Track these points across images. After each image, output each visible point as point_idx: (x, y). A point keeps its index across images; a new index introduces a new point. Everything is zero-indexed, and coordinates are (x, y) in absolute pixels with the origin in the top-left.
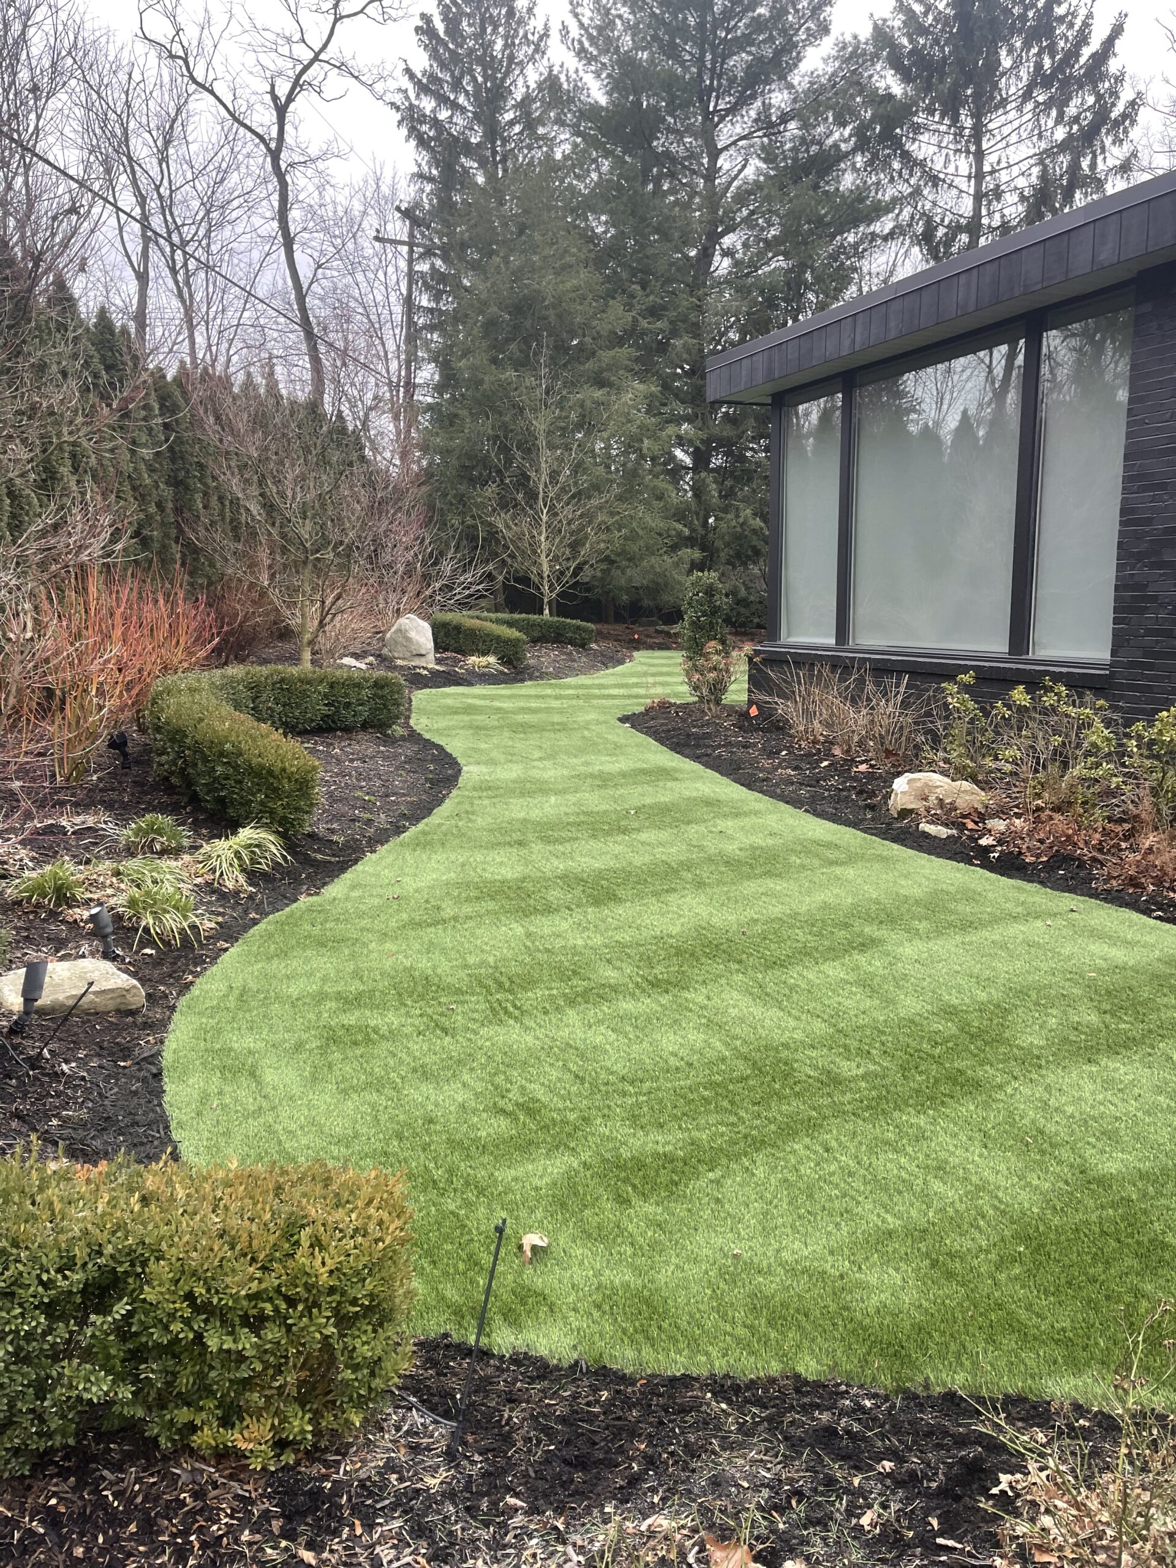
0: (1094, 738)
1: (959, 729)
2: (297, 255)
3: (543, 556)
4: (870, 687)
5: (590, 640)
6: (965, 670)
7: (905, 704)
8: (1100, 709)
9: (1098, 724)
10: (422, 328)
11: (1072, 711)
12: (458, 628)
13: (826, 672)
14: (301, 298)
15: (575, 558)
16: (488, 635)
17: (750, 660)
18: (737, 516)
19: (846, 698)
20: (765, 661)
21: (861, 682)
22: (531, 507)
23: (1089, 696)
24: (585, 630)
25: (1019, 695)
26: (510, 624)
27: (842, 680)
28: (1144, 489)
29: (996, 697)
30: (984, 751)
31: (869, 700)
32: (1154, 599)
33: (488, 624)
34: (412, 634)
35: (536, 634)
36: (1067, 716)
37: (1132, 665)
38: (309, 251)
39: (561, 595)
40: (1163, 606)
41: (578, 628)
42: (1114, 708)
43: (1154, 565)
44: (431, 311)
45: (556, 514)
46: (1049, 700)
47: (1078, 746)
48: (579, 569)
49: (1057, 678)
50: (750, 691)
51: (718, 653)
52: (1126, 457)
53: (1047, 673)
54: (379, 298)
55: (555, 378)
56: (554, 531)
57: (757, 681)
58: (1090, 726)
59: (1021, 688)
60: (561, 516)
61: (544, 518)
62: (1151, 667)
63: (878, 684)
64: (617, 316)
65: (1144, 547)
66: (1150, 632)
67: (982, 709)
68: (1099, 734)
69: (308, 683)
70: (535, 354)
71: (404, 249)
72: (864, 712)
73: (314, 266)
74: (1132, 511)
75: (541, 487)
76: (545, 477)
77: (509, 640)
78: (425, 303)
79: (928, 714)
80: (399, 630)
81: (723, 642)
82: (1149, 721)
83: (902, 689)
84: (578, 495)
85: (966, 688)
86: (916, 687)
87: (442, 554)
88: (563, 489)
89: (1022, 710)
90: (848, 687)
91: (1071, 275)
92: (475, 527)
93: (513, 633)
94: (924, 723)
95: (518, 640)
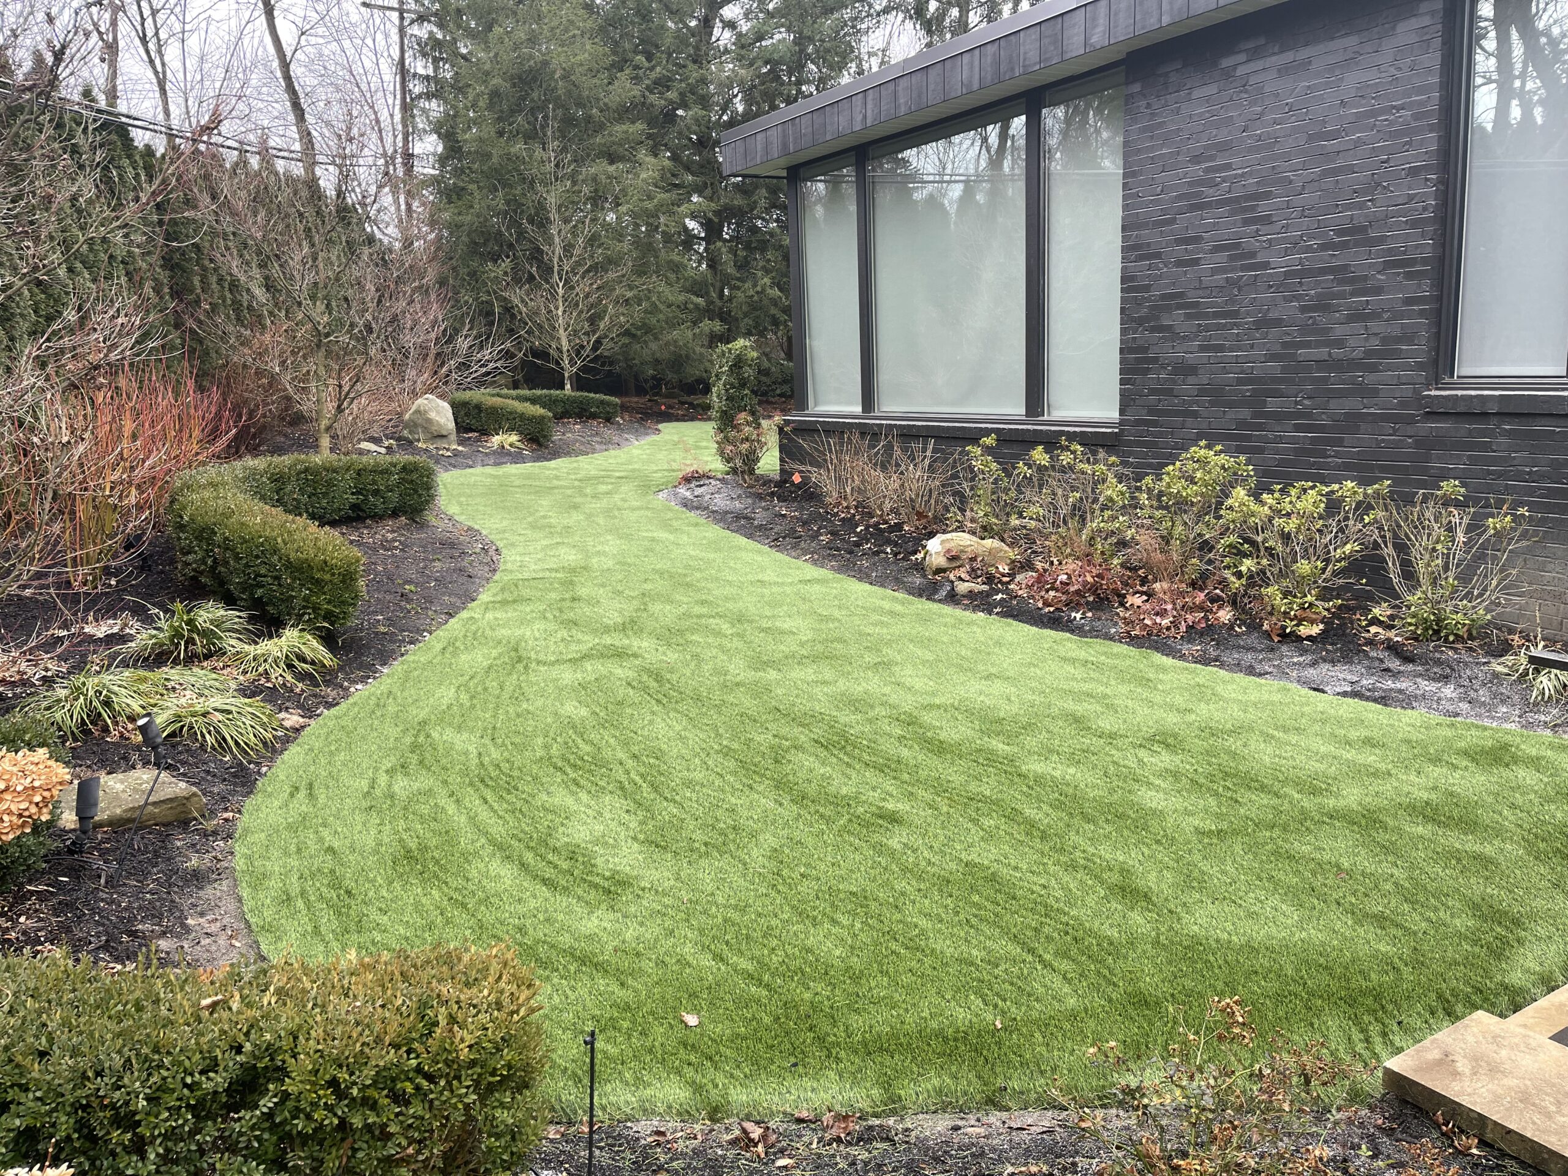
0: (1109, 493)
1: (985, 488)
2: (279, 22)
3: (561, 331)
4: (897, 452)
5: (615, 414)
6: (987, 432)
7: (931, 468)
8: (1112, 465)
9: (1112, 479)
10: (419, 96)
11: (1088, 468)
12: (478, 407)
13: (856, 438)
14: (285, 66)
15: (594, 332)
16: (511, 413)
17: (781, 430)
18: (755, 285)
19: (875, 464)
20: (795, 430)
21: (889, 448)
22: (548, 282)
23: (1102, 454)
24: (609, 404)
25: (1039, 455)
26: (534, 401)
27: (872, 446)
28: (1141, 258)
29: (1018, 457)
30: (1008, 509)
31: (898, 465)
32: (1155, 360)
33: (510, 402)
34: (432, 415)
35: (559, 410)
36: (1083, 473)
37: (1138, 422)
38: (291, 17)
39: (584, 369)
40: (1163, 367)
41: (602, 402)
42: (1124, 464)
43: (1153, 329)
44: (427, 78)
45: (572, 288)
46: (1066, 458)
47: (1095, 500)
48: (598, 342)
49: (1071, 437)
50: (782, 460)
51: (748, 424)
52: (1124, 228)
53: (1062, 433)
54: (368, 64)
55: (565, 150)
56: (571, 305)
57: (787, 451)
58: (1104, 481)
59: (1040, 448)
60: (578, 289)
61: (561, 291)
62: (1155, 424)
63: (904, 450)
64: (624, 89)
65: (1144, 312)
66: (1153, 392)
67: (1004, 470)
68: (1113, 489)
69: (335, 471)
70: (543, 127)
71: (395, 16)
72: (895, 477)
73: (296, 33)
74: (1132, 278)
75: (556, 260)
76: (558, 250)
77: (534, 417)
78: (421, 71)
79: (955, 476)
80: (418, 411)
81: (753, 413)
82: (1157, 475)
83: (929, 453)
84: (595, 268)
85: (988, 450)
86: (942, 451)
87: (457, 331)
88: (578, 264)
89: (1041, 469)
90: (877, 453)
91: (1067, 56)
92: (490, 303)
93: (538, 410)
94: (952, 485)
95: (543, 417)
